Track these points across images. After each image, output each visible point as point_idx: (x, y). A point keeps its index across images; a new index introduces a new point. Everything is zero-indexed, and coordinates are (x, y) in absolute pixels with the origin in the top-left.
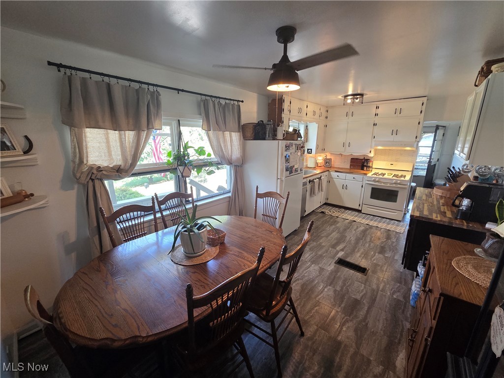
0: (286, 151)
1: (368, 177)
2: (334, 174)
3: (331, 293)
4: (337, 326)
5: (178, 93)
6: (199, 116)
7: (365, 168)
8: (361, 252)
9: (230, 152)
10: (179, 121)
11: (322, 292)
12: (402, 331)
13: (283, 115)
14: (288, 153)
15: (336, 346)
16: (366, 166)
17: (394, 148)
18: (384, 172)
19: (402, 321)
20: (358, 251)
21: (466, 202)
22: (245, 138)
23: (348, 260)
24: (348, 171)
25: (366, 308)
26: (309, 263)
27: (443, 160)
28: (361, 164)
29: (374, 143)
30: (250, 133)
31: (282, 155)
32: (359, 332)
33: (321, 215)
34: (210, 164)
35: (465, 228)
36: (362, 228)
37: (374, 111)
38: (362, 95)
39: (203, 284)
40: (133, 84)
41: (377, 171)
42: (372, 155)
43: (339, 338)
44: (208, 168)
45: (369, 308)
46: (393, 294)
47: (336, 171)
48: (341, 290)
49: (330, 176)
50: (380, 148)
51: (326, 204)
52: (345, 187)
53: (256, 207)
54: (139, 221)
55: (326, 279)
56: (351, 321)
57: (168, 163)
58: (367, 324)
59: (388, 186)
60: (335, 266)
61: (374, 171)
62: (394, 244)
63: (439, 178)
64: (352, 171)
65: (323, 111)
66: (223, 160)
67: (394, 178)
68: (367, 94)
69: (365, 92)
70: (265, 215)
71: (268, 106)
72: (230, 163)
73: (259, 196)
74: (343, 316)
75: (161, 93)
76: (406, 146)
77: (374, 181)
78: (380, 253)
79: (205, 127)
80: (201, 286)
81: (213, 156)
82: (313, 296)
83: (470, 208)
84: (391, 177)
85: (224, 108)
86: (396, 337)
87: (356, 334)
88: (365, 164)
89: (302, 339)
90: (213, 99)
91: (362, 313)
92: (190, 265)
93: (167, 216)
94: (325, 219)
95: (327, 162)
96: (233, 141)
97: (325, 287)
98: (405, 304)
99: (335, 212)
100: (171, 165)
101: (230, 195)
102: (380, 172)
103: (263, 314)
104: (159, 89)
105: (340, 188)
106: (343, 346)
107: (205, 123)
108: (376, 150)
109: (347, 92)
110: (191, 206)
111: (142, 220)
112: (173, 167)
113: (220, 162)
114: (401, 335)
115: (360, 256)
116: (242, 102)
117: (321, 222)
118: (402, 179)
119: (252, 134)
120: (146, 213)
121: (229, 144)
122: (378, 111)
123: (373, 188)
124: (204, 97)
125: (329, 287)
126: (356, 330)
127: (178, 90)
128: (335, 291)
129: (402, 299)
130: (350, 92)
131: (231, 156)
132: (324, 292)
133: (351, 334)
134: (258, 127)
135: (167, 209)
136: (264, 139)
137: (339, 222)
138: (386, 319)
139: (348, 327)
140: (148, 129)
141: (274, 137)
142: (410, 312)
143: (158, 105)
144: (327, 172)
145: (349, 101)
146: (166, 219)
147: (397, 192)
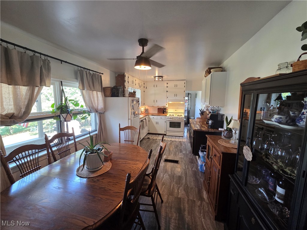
0: (132, 103)
1: (167, 117)
2: (151, 117)
3: (167, 177)
4: (176, 191)
5: (61, 63)
6: (76, 80)
7: (165, 113)
8: (173, 154)
9: (96, 104)
10: (61, 82)
11: (163, 177)
12: (201, 183)
13: (125, 84)
14: (133, 104)
15: (179, 200)
16: (166, 112)
17: (175, 103)
18: (173, 114)
19: (199, 179)
20: (172, 154)
21: (210, 122)
22: (105, 96)
23: (169, 159)
24: (157, 115)
25: (184, 178)
26: (152, 165)
27: (192, 108)
28: (162, 111)
29: (168, 101)
30: (109, 92)
31: (131, 105)
32: (186, 190)
33: (147, 139)
34: (84, 112)
35: (213, 131)
36: (169, 143)
37: (166, 85)
38: (162, 77)
39: (114, 183)
40: (28, 52)
41: (170, 114)
42: (167, 106)
43: (179, 196)
44: (81, 115)
45: (186, 178)
46: (192, 169)
47: (152, 115)
48: (171, 174)
49: (149, 118)
50: (170, 102)
51: (148, 133)
52: (157, 123)
53: (120, 136)
54: (34, 157)
55: (162, 171)
56: (181, 186)
57: (53, 112)
58: (188, 185)
59: (176, 121)
60: (164, 163)
61: (169, 114)
62: (185, 147)
63: (192, 116)
64: (159, 114)
65: (142, 83)
66: (92, 109)
67: (178, 116)
68: (164, 77)
69: (163, 76)
70: (126, 141)
71: (116, 78)
72: (96, 111)
73: (121, 129)
74: (177, 185)
75: (50, 61)
76: (181, 101)
77: (170, 119)
78: (181, 152)
79: (81, 87)
80: (113, 184)
81: (85, 107)
82: (160, 181)
83: (212, 123)
84: (177, 116)
85: (93, 76)
86: (200, 186)
87: (185, 192)
88: (165, 111)
89: (163, 204)
90: (86, 70)
91: (184, 181)
92: (97, 176)
93: (55, 151)
94: (150, 141)
95: (146, 110)
96: (98, 98)
97: (164, 174)
98: (198, 171)
99: (155, 137)
100: (55, 113)
101: (97, 132)
102: (172, 114)
103: (147, 194)
104: (49, 58)
105: (155, 123)
106: (182, 199)
107: (81, 85)
108: (169, 104)
109: (155, 75)
110: (73, 141)
111: (36, 156)
112: (56, 115)
113: (89, 111)
114: (201, 185)
115: (173, 156)
116: (103, 74)
117: (149, 143)
118: (181, 116)
119: (110, 93)
120: (39, 150)
121: (96, 99)
122: (168, 85)
123: (170, 122)
124: (79, 68)
125: (165, 174)
126: (184, 190)
127: (62, 61)
128: (169, 175)
129: (196, 170)
130: (157, 75)
131: (98, 106)
132: (164, 177)
133: (183, 192)
134: (114, 89)
135: (54, 146)
136: (118, 96)
137: (158, 142)
138: (194, 180)
139: (181, 190)
140: (41, 85)
141: (124, 96)
142: (201, 174)
143: (49, 69)
144: (148, 116)
145: (157, 79)
146: (55, 153)
147: (180, 123)
